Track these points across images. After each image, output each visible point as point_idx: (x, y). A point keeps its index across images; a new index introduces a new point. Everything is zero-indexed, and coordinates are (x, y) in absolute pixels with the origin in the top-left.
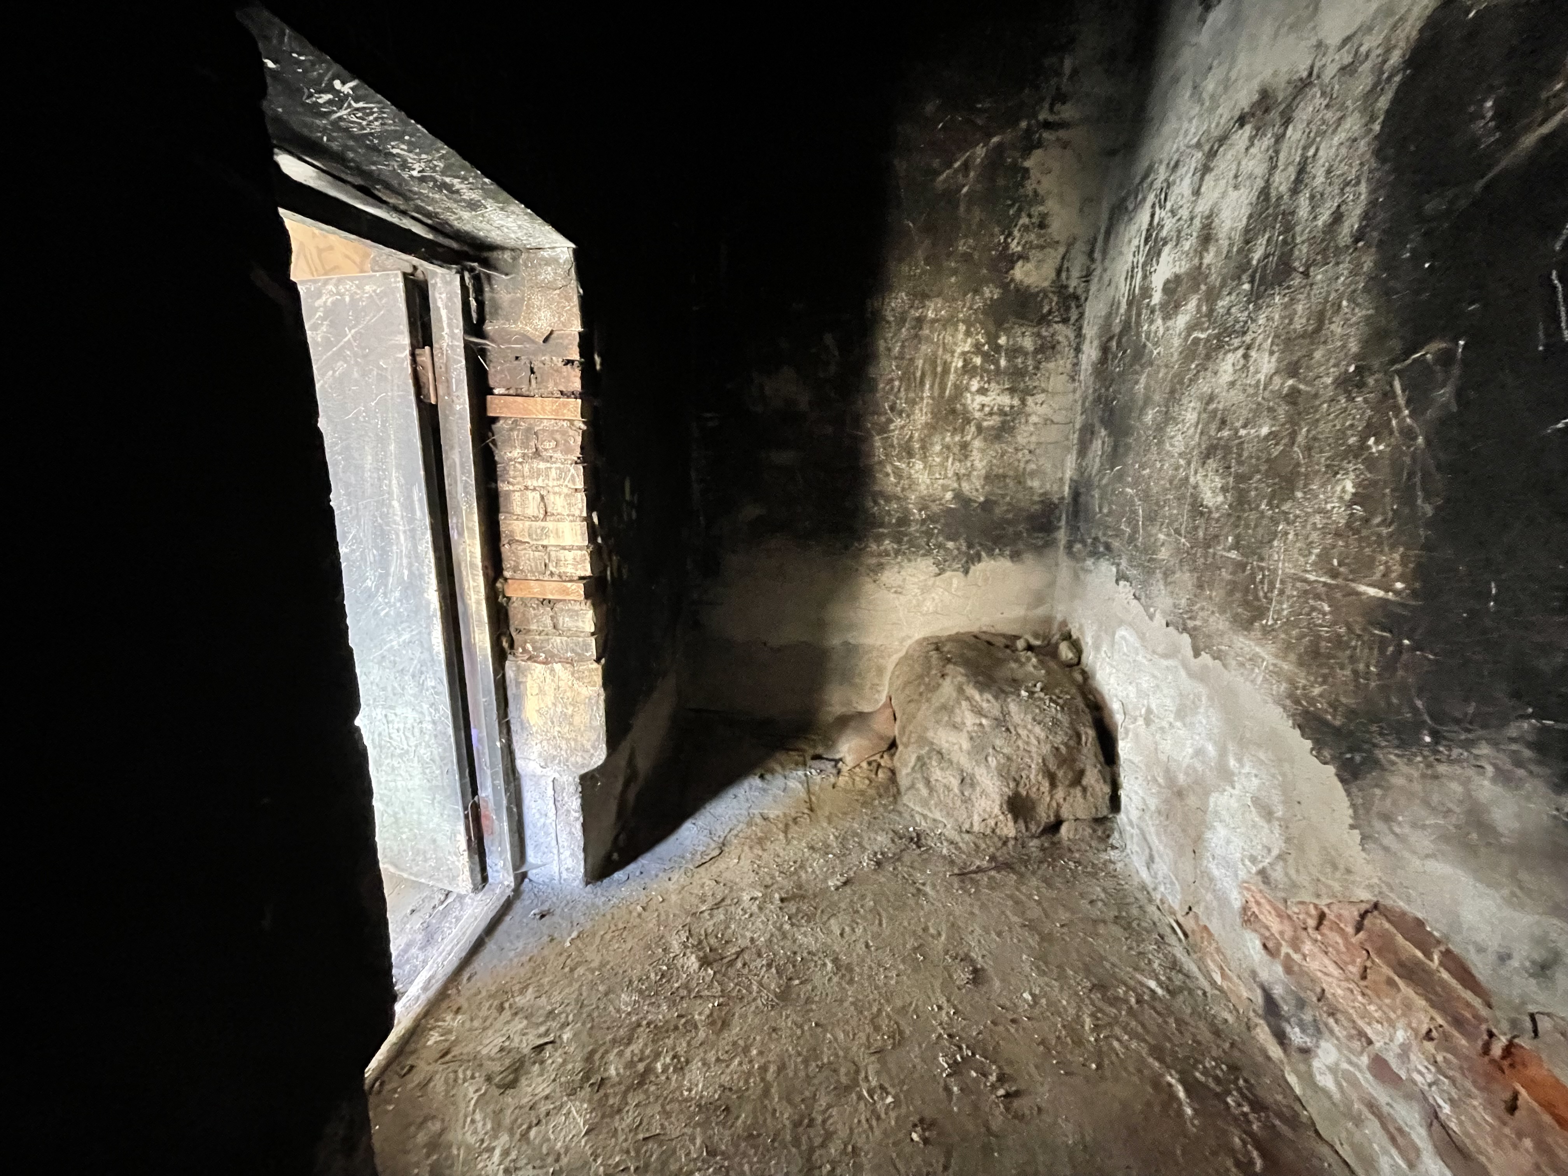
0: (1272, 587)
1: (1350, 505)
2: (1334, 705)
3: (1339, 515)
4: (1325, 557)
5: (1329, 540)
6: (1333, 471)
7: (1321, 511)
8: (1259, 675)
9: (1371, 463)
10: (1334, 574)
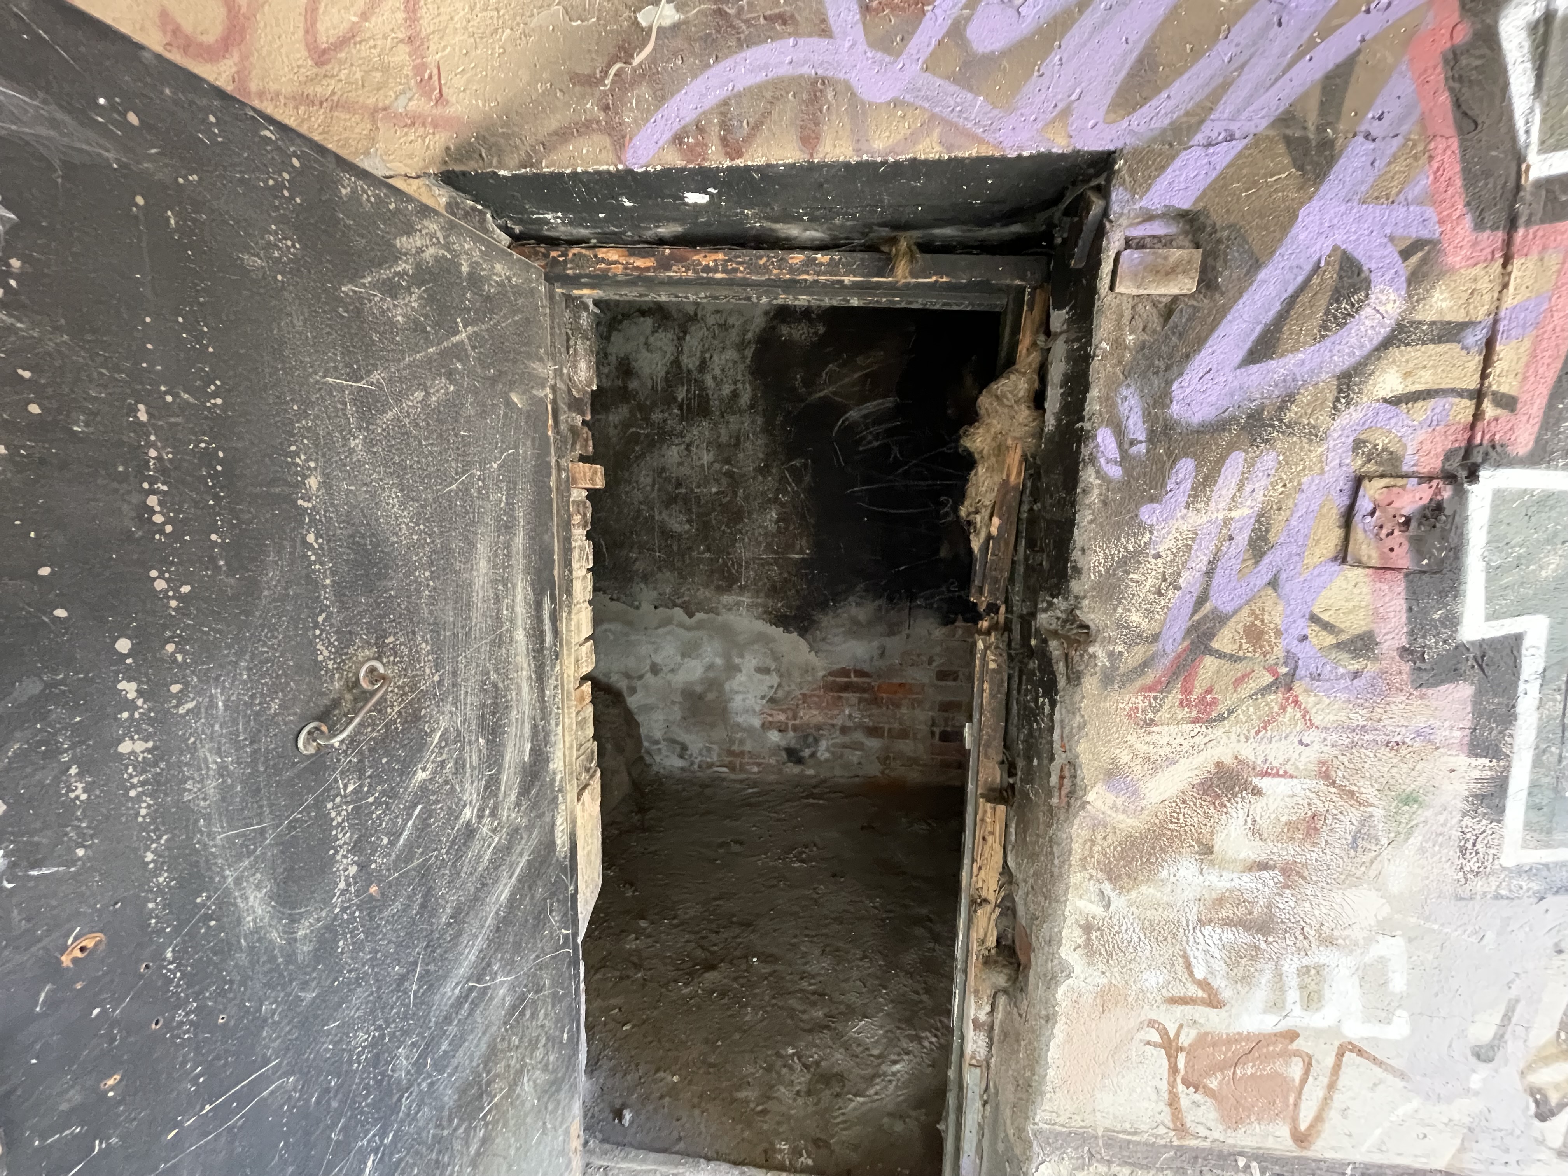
0: (740, 565)
1: (777, 522)
2: (790, 607)
3: (772, 527)
4: (769, 546)
5: (769, 539)
6: (763, 508)
7: (760, 527)
8: (743, 611)
9: (782, 505)
10: (776, 552)
